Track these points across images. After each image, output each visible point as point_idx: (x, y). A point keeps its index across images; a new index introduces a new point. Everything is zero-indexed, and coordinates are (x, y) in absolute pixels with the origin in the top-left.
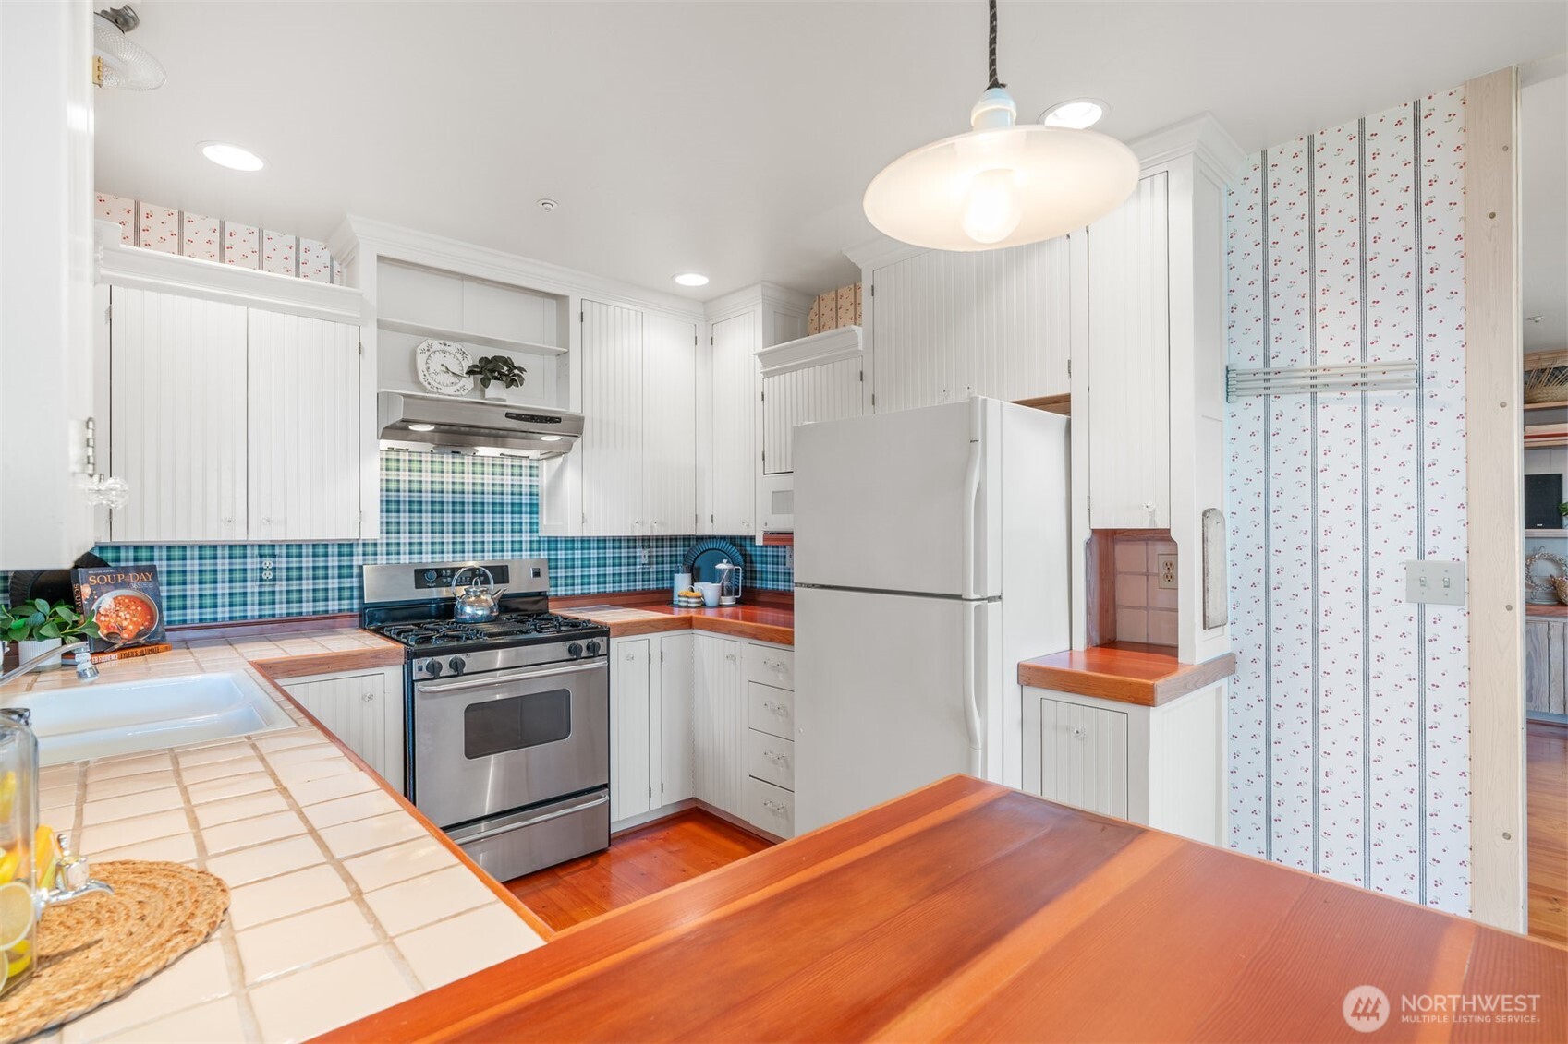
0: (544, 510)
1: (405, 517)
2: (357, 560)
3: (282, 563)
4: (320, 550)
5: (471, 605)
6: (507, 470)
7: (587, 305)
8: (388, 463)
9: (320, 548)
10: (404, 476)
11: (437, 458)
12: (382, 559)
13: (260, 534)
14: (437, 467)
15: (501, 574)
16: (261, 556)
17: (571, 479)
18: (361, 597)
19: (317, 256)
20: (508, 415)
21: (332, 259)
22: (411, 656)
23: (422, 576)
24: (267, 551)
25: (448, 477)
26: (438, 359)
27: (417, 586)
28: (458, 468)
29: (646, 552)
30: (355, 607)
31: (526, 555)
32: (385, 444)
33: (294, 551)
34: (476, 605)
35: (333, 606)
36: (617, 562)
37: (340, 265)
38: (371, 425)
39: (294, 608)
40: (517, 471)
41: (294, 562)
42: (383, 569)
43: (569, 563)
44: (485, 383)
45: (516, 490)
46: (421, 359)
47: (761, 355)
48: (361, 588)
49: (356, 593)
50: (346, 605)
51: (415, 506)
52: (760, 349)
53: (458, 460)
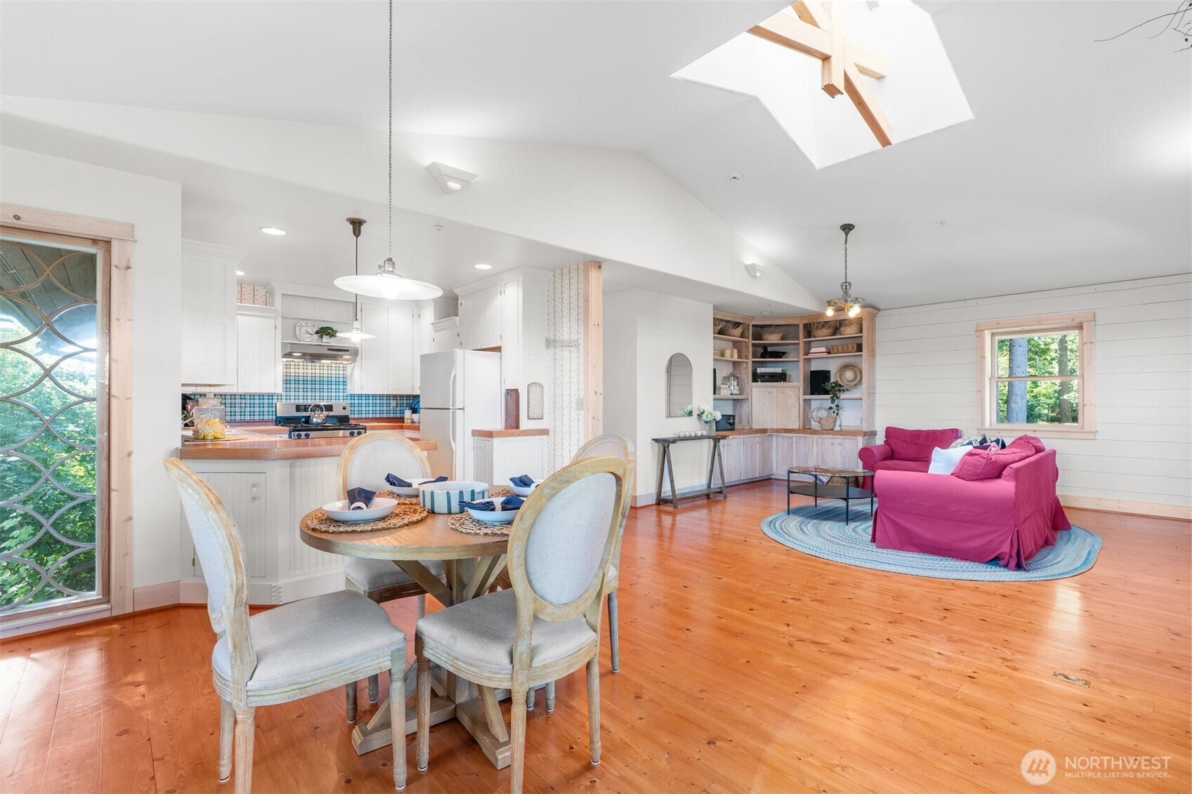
0: (348, 383)
1: (292, 386)
2: (275, 401)
3: (248, 401)
4: (261, 397)
5: (316, 418)
6: (333, 368)
7: (364, 305)
8: (287, 366)
9: (261, 396)
10: (292, 371)
11: (305, 364)
12: (284, 401)
13: (242, 391)
14: (305, 367)
15: (329, 408)
16: (241, 399)
17: (357, 372)
18: (276, 415)
19: (261, 292)
20: (328, 349)
21: (266, 292)
22: (290, 432)
23: (298, 408)
24: (243, 397)
25: (309, 371)
26: (304, 329)
27: (297, 411)
28: (313, 367)
29: (395, 402)
30: (274, 418)
31: (341, 401)
32: (285, 360)
33: (252, 397)
34: (317, 418)
35: (266, 418)
36: (381, 405)
37: (269, 298)
38: (279, 353)
39: (252, 418)
40: (337, 368)
41: (252, 401)
42: (285, 404)
43: (360, 405)
44: (321, 337)
45: (337, 376)
46: (298, 329)
47: (432, 324)
48: (276, 412)
49: (274, 413)
50: (270, 417)
51: (297, 382)
52: (433, 321)
53: (313, 364)
